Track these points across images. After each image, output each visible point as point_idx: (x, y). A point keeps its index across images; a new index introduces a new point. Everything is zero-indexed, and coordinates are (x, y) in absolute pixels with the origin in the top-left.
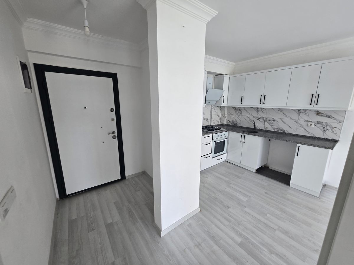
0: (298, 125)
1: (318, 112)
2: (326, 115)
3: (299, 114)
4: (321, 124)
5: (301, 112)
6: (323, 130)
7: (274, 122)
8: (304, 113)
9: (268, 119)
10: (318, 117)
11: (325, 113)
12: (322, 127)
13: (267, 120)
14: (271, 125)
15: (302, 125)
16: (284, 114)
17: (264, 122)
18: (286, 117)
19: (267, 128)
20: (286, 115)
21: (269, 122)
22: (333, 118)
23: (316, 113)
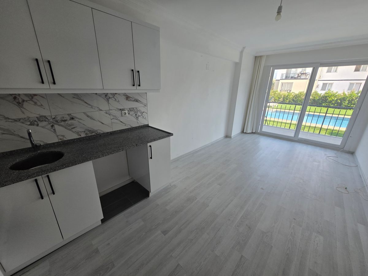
0: (112, 117)
2: (134, 99)
3: (108, 100)
4: (133, 111)
6: (136, 117)
7: (72, 121)
9: (59, 118)
12: (135, 114)
13: (57, 121)
14: (70, 128)
16: (85, 102)
17: (52, 126)
18: (92, 108)
19: (63, 136)
20: (90, 105)
21: (62, 123)
22: (140, 102)
23: (125, 97)
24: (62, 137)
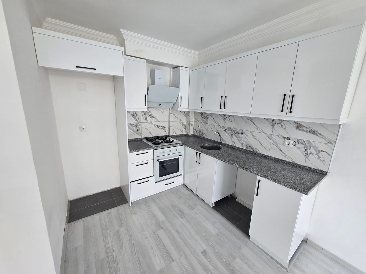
0: (272, 142)
1: (299, 125)
2: (309, 130)
3: (273, 125)
4: (302, 144)
5: (276, 123)
6: (304, 153)
7: (242, 135)
8: (280, 125)
9: (236, 131)
10: (297, 131)
11: (308, 127)
12: (304, 149)
14: (239, 139)
15: (276, 143)
16: (254, 124)
17: (232, 135)
18: (257, 129)
20: (256, 126)
21: (237, 135)
22: (320, 136)
23: (295, 125)
24: (234, 144)
